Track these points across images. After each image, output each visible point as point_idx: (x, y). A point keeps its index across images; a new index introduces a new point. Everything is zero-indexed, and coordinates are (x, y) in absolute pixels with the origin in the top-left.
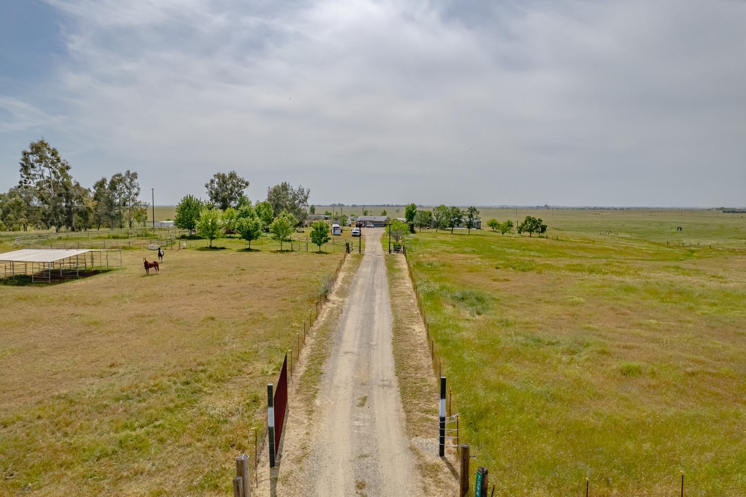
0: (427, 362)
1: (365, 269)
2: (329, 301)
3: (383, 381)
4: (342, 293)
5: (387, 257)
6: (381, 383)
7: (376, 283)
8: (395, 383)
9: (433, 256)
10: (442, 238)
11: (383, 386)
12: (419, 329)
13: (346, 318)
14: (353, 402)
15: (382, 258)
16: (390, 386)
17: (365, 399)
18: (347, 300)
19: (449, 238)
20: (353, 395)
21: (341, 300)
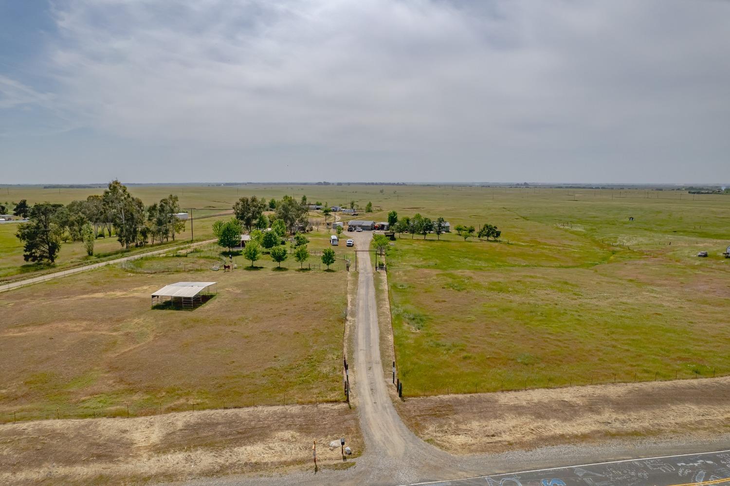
0: (392, 354)
2: (347, 320)
3: (376, 361)
4: (353, 314)
5: (374, 274)
7: (369, 304)
8: (380, 362)
9: (405, 274)
11: (376, 363)
12: (391, 337)
14: (367, 369)
15: (371, 275)
16: (379, 363)
17: (370, 368)
18: (356, 319)
19: (421, 246)
20: (366, 366)
21: (353, 319)
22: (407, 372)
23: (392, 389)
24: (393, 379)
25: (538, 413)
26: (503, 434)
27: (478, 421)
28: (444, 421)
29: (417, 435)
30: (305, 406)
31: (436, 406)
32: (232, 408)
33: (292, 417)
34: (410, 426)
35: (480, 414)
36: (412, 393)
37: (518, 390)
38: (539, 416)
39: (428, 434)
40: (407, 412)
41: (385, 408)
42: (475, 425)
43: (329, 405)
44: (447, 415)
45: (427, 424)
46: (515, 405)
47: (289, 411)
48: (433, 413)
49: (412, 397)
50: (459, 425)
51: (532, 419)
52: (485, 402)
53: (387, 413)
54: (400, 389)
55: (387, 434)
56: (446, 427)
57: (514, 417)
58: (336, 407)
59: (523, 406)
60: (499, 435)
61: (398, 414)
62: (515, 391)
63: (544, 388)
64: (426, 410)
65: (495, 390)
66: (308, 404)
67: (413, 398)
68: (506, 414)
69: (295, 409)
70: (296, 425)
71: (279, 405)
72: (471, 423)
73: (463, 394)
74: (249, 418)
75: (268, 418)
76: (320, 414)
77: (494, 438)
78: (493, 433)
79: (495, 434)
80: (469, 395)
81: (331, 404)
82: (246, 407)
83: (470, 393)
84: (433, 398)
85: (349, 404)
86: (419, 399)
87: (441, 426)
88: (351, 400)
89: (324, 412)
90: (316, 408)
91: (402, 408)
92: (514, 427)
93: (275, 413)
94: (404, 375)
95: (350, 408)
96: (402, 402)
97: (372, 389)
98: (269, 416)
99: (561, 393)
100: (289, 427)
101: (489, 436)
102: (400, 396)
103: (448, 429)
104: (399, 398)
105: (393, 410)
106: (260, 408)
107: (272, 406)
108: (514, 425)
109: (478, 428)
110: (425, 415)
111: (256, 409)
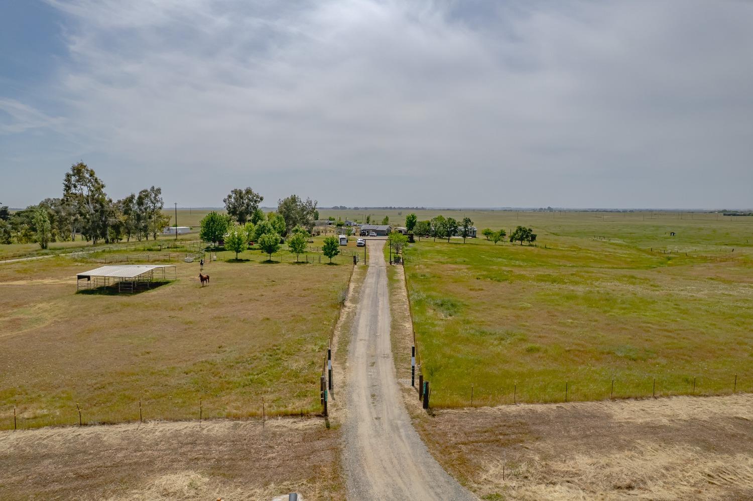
1: (370, 280)
2: (345, 307)
3: (384, 355)
4: (355, 300)
5: (388, 269)
6: (383, 356)
7: (379, 292)
9: (427, 268)
10: (438, 247)
11: (384, 357)
12: (408, 326)
13: (359, 319)
14: (367, 365)
15: (384, 269)
16: (388, 357)
17: (374, 363)
18: (358, 306)
19: (444, 248)
20: (367, 362)
21: (355, 305)
22: (437, 369)
23: (410, 395)
24: (411, 380)
25: (704, 441)
26: (649, 483)
27: (587, 453)
28: (518, 455)
29: (464, 485)
30: (240, 422)
31: (496, 424)
32: (95, 425)
33: (207, 444)
34: (447, 465)
35: (585, 440)
36: (448, 402)
37: (642, 398)
38: (708, 447)
39: (487, 482)
40: (439, 435)
41: (395, 428)
42: (582, 462)
43: (288, 422)
44: (522, 441)
45: (483, 459)
46: (647, 423)
47: (205, 432)
48: (493, 438)
49: (449, 407)
50: (550, 463)
51: (696, 452)
52: (588, 417)
53: (400, 436)
54: (424, 395)
55: (399, 481)
56: (523, 468)
57: (657, 446)
58: (302, 424)
59: (664, 426)
60: (642, 486)
61: (422, 439)
62: (636, 399)
63: (687, 394)
64: (477, 432)
65: (599, 398)
66: (247, 419)
67: (449, 410)
68: (639, 441)
69: (218, 428)
70: (208, 460)
71: (189, 420)
72: (573, 459)
73: (542, 403)
74: (119, 445)
75: (157, 445)
76: (267, 438)
77: (631, 492)
78: (628, 481)
79: (633, 484)
80: (554, 406)
81: (292, 420)
82: (125, 423)
83: (555, 402)
84: (487, 409)
85: (326, 420)
86: (461, 412)
87: (513, 464)
88: (332, 414)
89: (274, 434)
90: (260, 428)
91: (428, 428)
92: (667, 469)
93: (176, 435)
94: (432, 374)
95: (328, 426)
96: (430, 418)
97: (373, 396)
98: (161, 441)
99: (724, 404)
100: (192, 464)
101: (619, 488)
102: (426, 406)
103: (528, 471)
104: (424, 411)
105: (411, 431)
106: (151, 425)
107: (177, 421)
108: (666, 464)
109: (591, 471)
110: (477, 442)
111: (142, 425)
